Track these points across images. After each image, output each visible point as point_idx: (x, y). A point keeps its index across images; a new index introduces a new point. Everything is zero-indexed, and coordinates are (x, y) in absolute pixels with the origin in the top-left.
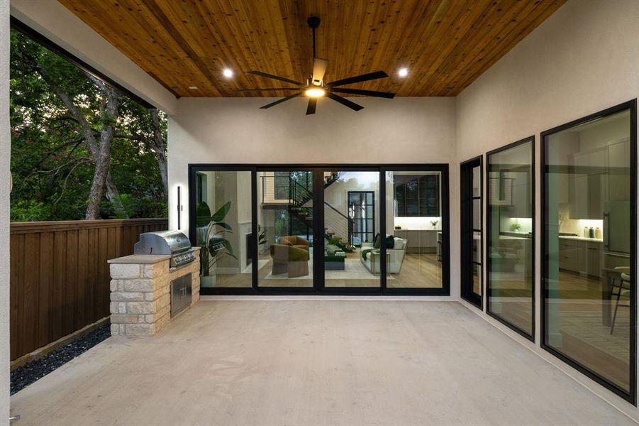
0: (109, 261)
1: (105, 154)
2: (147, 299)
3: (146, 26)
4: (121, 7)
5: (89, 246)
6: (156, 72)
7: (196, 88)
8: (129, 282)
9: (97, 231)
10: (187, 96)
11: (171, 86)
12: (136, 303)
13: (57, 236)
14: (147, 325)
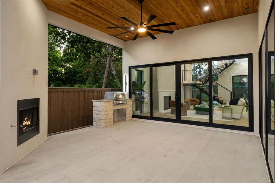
0: (93, 101)
1: (108, 66)
2: (102, 114)
3: (94, 19)
4: (84, 16)
5: (98, 97)
6: (111, 34)
7: (127, 37)
8: (97, 108)
9: (101, 92)
10: (128, 40)
11: (120, 38)
12: (99, 115)
13: (85, 93)
14: (101, 124)
